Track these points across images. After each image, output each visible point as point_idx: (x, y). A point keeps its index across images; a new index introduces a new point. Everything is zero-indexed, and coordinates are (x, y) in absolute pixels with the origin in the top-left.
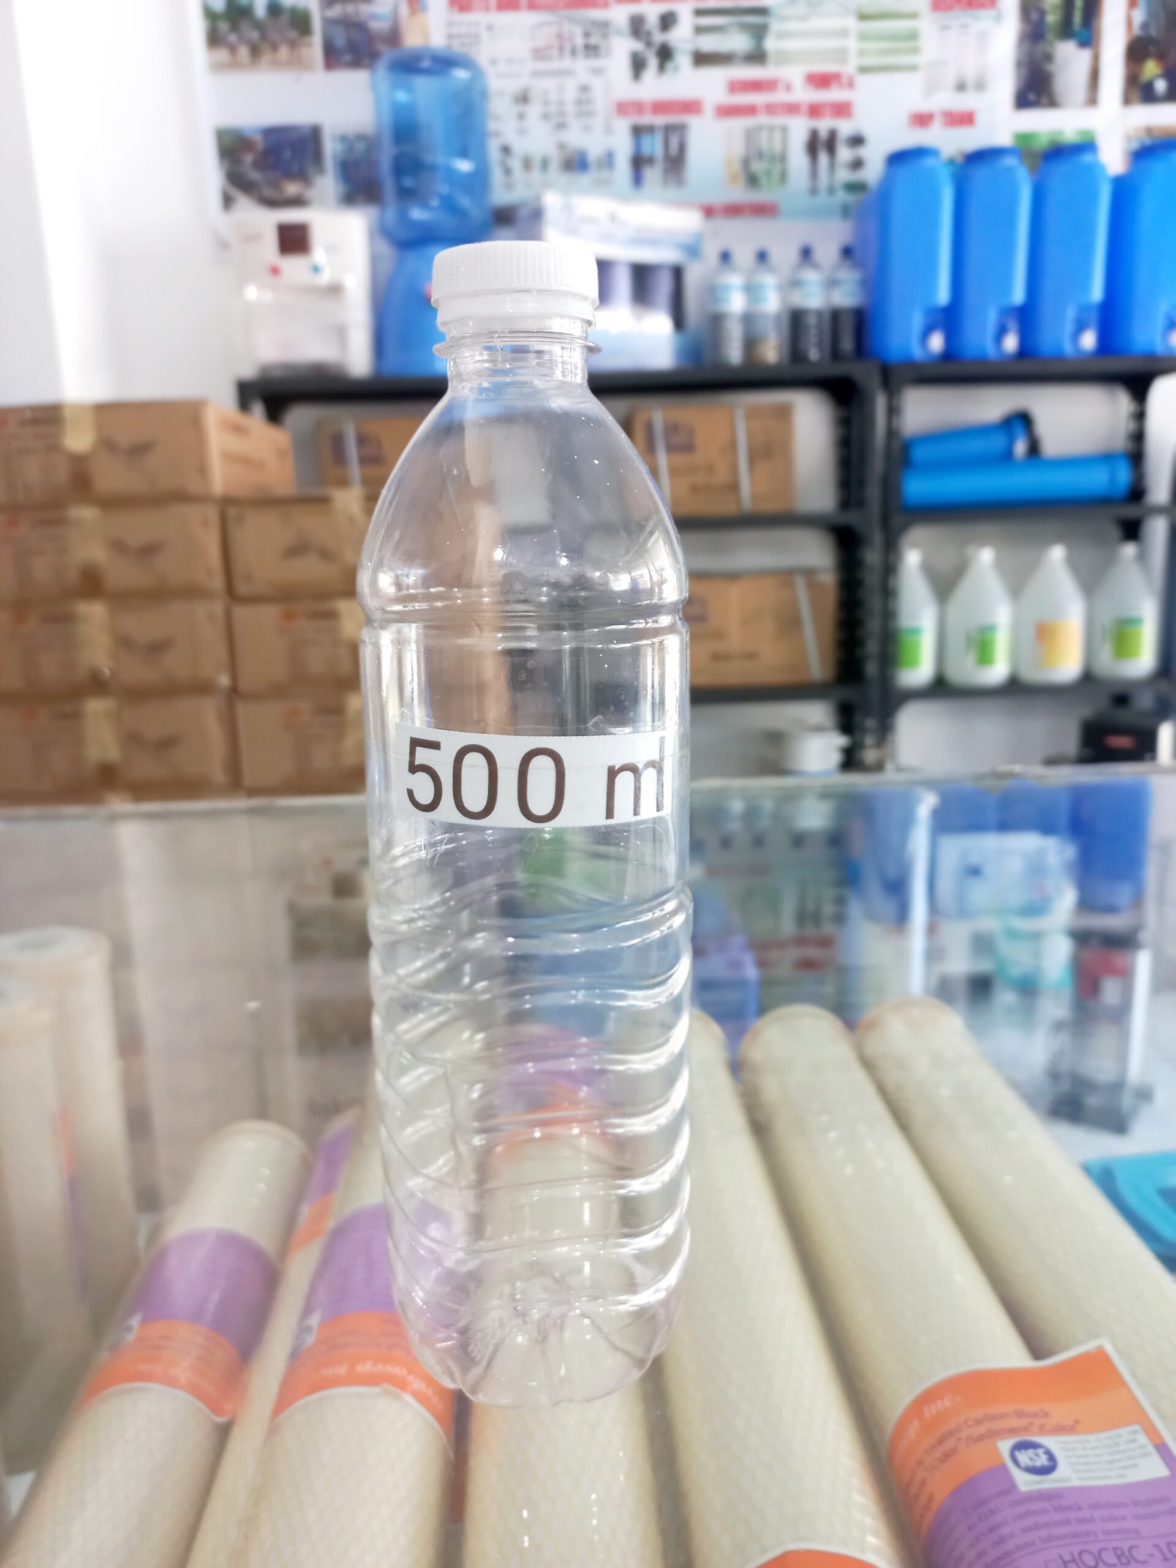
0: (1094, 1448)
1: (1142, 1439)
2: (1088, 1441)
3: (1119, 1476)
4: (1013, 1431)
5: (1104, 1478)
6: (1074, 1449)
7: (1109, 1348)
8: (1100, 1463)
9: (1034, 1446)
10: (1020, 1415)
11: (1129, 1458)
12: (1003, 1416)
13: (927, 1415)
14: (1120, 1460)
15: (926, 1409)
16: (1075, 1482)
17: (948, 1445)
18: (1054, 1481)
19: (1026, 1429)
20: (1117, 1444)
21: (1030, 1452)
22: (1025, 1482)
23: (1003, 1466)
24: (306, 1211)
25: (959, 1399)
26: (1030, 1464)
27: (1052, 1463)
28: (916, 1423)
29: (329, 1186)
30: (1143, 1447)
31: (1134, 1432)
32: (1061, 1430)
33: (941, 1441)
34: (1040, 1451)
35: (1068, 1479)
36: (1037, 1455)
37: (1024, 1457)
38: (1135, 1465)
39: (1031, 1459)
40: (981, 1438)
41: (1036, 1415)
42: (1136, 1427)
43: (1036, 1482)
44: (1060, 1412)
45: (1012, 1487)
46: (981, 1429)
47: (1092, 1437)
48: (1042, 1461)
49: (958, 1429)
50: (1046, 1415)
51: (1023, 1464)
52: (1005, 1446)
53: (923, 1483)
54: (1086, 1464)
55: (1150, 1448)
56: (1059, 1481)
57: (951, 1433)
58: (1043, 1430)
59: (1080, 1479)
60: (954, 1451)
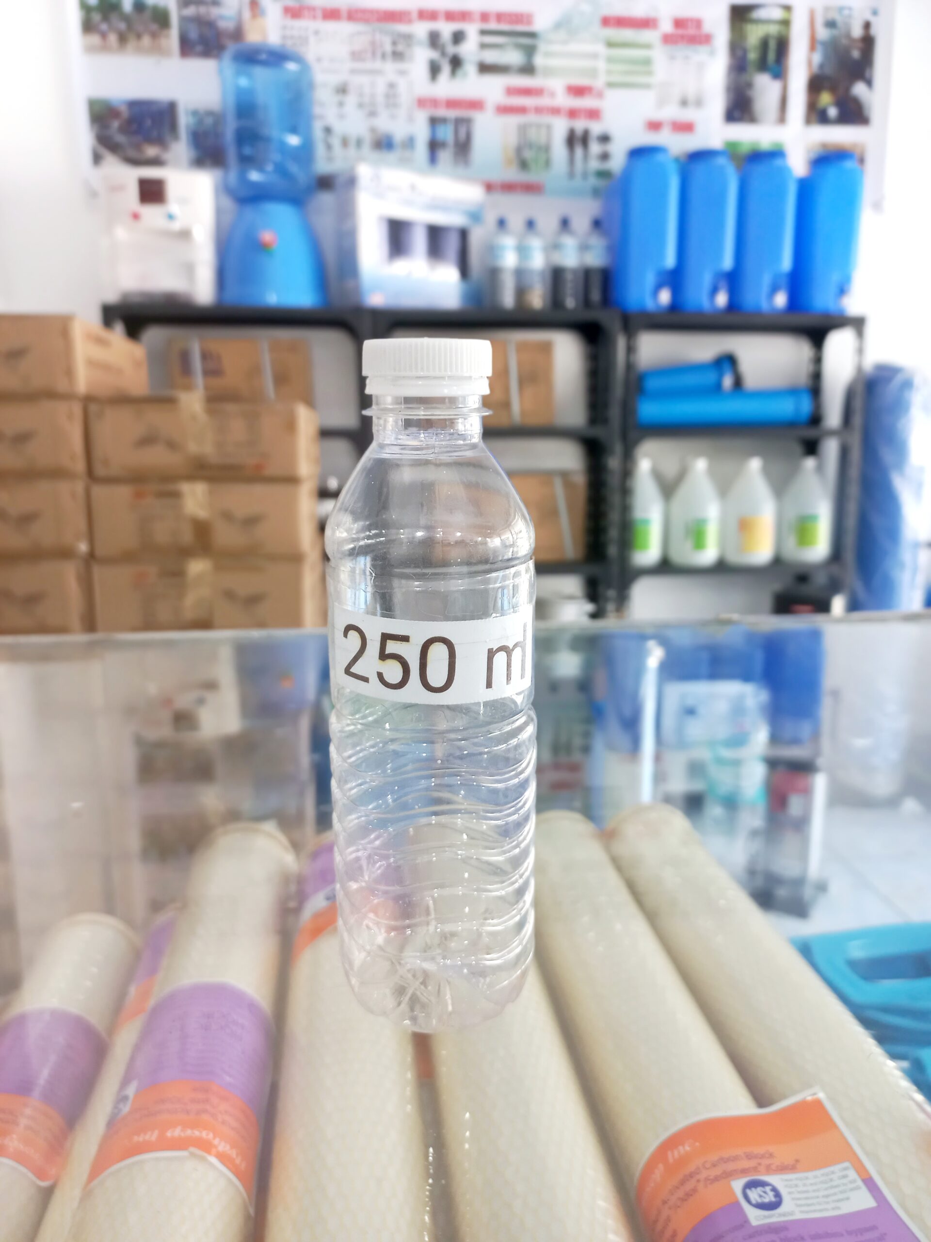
0: (811, 1184)
1: (852, 1174)
2: (807, 1178)
3: (833, 1209)
4: (744, 1172)
5: (821, 1211)
6: (796, 1186)
7: (821, 1096)
8: (818, 1197)
9: (763, 1184)
10: (749, 1157)
11: (841, 1192)
12: (735, 1159)
13: (671, 1160)
14: (835, 1194)
15: (670, 1154)
16: (798, 1216)
17: (689, 1186)
18: (780, 1215)
19: (755, 1170)
20: (831, 1180)
21: (759, 1190)
22: (756, 1217)
23: (737, 1204)
24: (133, 990)
25: (697, 1144)
26: (759, 1200)
27: (778, 1199)
28: (661, 1166)
29: (153, 971)
30: (854, 1181)
31: (846, 1169)
32: (783, 1169)
33: (683, 1182)
34: (768, 1189)
35: (792, 1213)
36: (765, 1192)
37: (754, 1195)
38: (848, 1199)
39: (761, 1196)
40: (716, 1179)
41: (762, 1157)
42: (846, 1164)
43: (765, 1217)
44: (783, 1153)
45: (746, 1221)
46: (717, 1171)
47: (810, 1174)
48: (770, 1197)
49: (697, 1172)
50: (771, 1156)
51: (754, 1202)
52: (737, 1185)
53: (668, 1220)
54: (807, 1198)
55: (860, 1183)
56: (784, 1215)
57: (691, 1176)
58: (769, 1170)
59: (802, 1212)
60: (695, 1190)
